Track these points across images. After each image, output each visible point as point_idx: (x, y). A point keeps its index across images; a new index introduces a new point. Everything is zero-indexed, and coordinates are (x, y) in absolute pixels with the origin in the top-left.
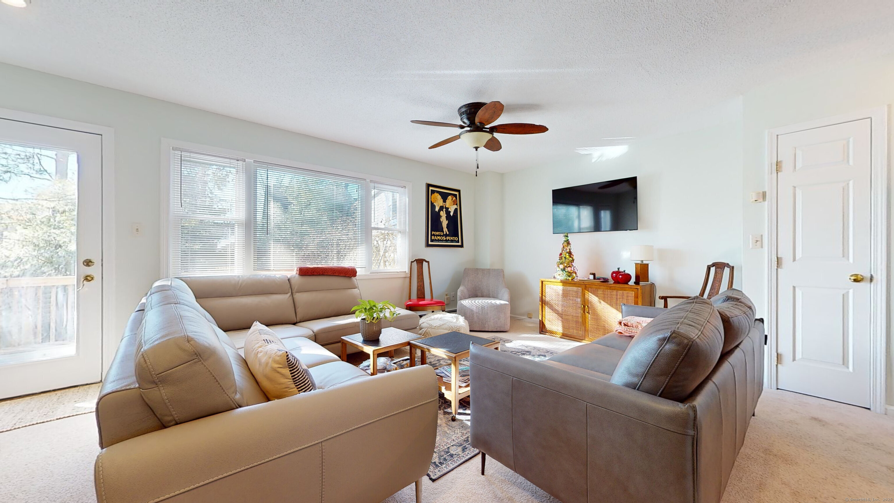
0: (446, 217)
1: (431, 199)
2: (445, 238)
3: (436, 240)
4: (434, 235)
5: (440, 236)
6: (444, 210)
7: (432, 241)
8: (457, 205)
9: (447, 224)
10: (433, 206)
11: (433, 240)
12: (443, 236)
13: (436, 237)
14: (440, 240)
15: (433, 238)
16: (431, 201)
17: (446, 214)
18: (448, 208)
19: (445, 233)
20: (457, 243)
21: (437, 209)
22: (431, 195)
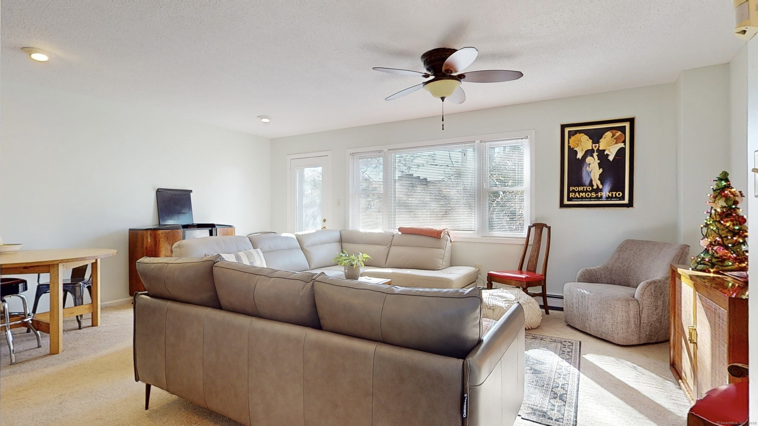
0: (599, 164)
1: (569, 143)
2: (595, 194)
3: (577, 198)
4: (574, 191)
5: (587, 191)
6: (595, 154)
7: (569, 199)
8: (624, 142)
9: (600, 175)
10: (573, 153)
11: (572, 198)
12: (591, 192)
13: (577, 193)
14: (586, 198)
15: (572, 195)
16: (569, 147)
17: (599, 160)
18: (604, 151)
19: (595, 187)
20: (620, 200)
21: (579, 156)
22: (569, 137)
